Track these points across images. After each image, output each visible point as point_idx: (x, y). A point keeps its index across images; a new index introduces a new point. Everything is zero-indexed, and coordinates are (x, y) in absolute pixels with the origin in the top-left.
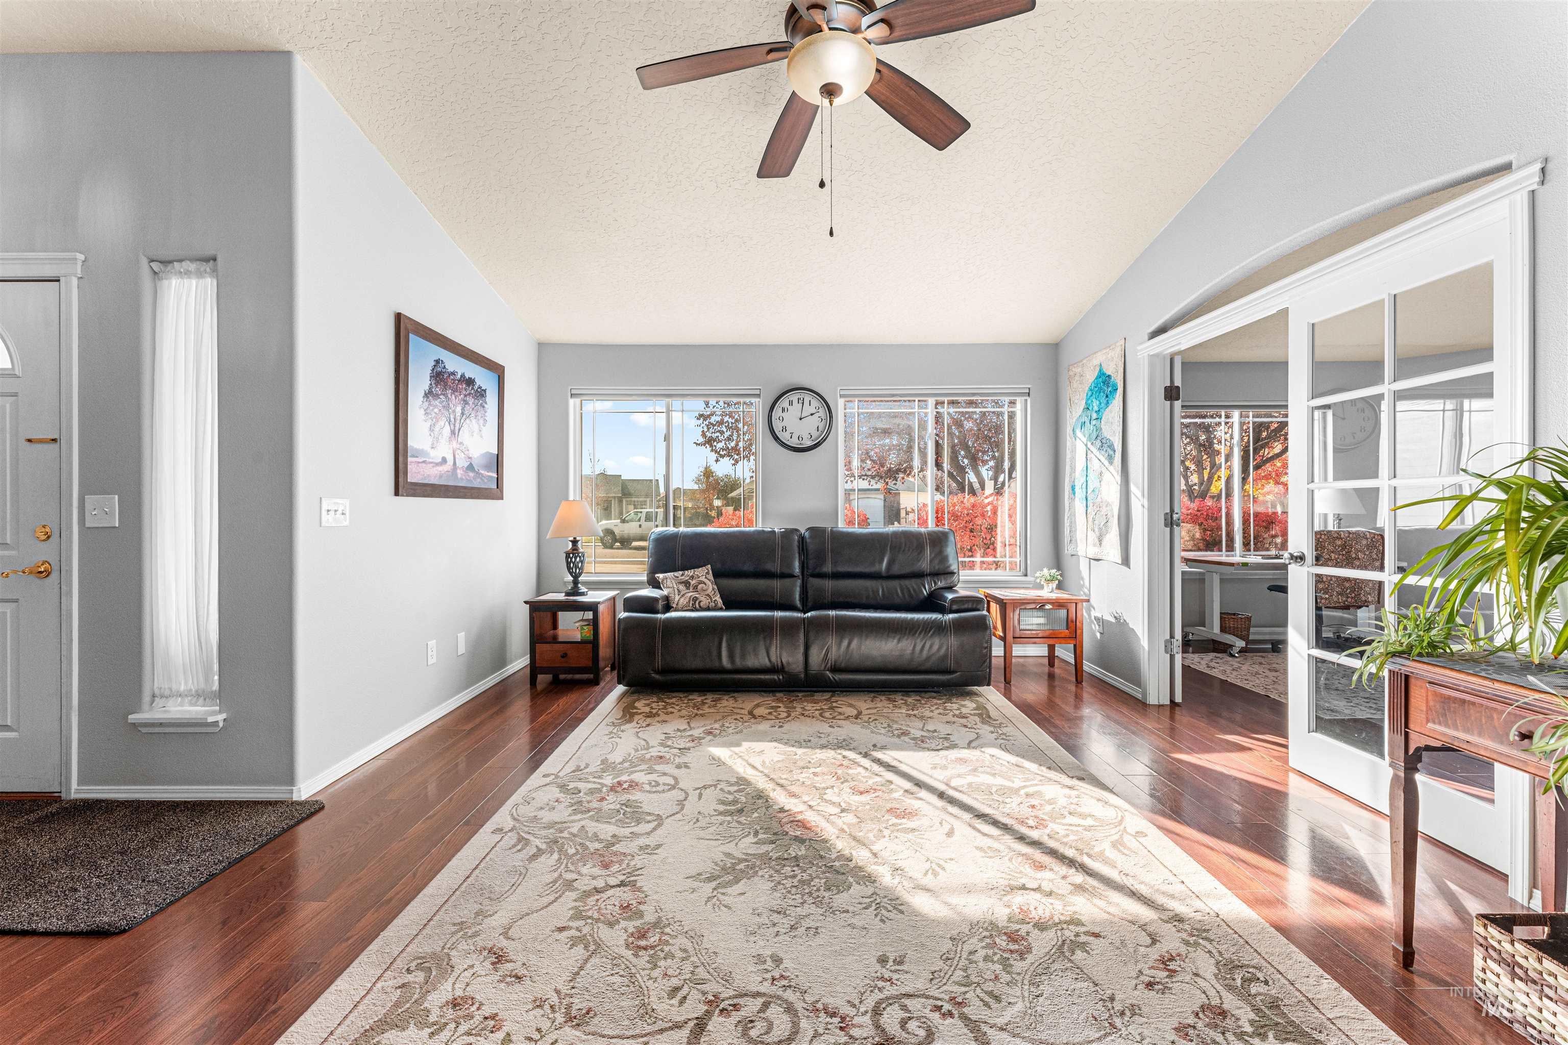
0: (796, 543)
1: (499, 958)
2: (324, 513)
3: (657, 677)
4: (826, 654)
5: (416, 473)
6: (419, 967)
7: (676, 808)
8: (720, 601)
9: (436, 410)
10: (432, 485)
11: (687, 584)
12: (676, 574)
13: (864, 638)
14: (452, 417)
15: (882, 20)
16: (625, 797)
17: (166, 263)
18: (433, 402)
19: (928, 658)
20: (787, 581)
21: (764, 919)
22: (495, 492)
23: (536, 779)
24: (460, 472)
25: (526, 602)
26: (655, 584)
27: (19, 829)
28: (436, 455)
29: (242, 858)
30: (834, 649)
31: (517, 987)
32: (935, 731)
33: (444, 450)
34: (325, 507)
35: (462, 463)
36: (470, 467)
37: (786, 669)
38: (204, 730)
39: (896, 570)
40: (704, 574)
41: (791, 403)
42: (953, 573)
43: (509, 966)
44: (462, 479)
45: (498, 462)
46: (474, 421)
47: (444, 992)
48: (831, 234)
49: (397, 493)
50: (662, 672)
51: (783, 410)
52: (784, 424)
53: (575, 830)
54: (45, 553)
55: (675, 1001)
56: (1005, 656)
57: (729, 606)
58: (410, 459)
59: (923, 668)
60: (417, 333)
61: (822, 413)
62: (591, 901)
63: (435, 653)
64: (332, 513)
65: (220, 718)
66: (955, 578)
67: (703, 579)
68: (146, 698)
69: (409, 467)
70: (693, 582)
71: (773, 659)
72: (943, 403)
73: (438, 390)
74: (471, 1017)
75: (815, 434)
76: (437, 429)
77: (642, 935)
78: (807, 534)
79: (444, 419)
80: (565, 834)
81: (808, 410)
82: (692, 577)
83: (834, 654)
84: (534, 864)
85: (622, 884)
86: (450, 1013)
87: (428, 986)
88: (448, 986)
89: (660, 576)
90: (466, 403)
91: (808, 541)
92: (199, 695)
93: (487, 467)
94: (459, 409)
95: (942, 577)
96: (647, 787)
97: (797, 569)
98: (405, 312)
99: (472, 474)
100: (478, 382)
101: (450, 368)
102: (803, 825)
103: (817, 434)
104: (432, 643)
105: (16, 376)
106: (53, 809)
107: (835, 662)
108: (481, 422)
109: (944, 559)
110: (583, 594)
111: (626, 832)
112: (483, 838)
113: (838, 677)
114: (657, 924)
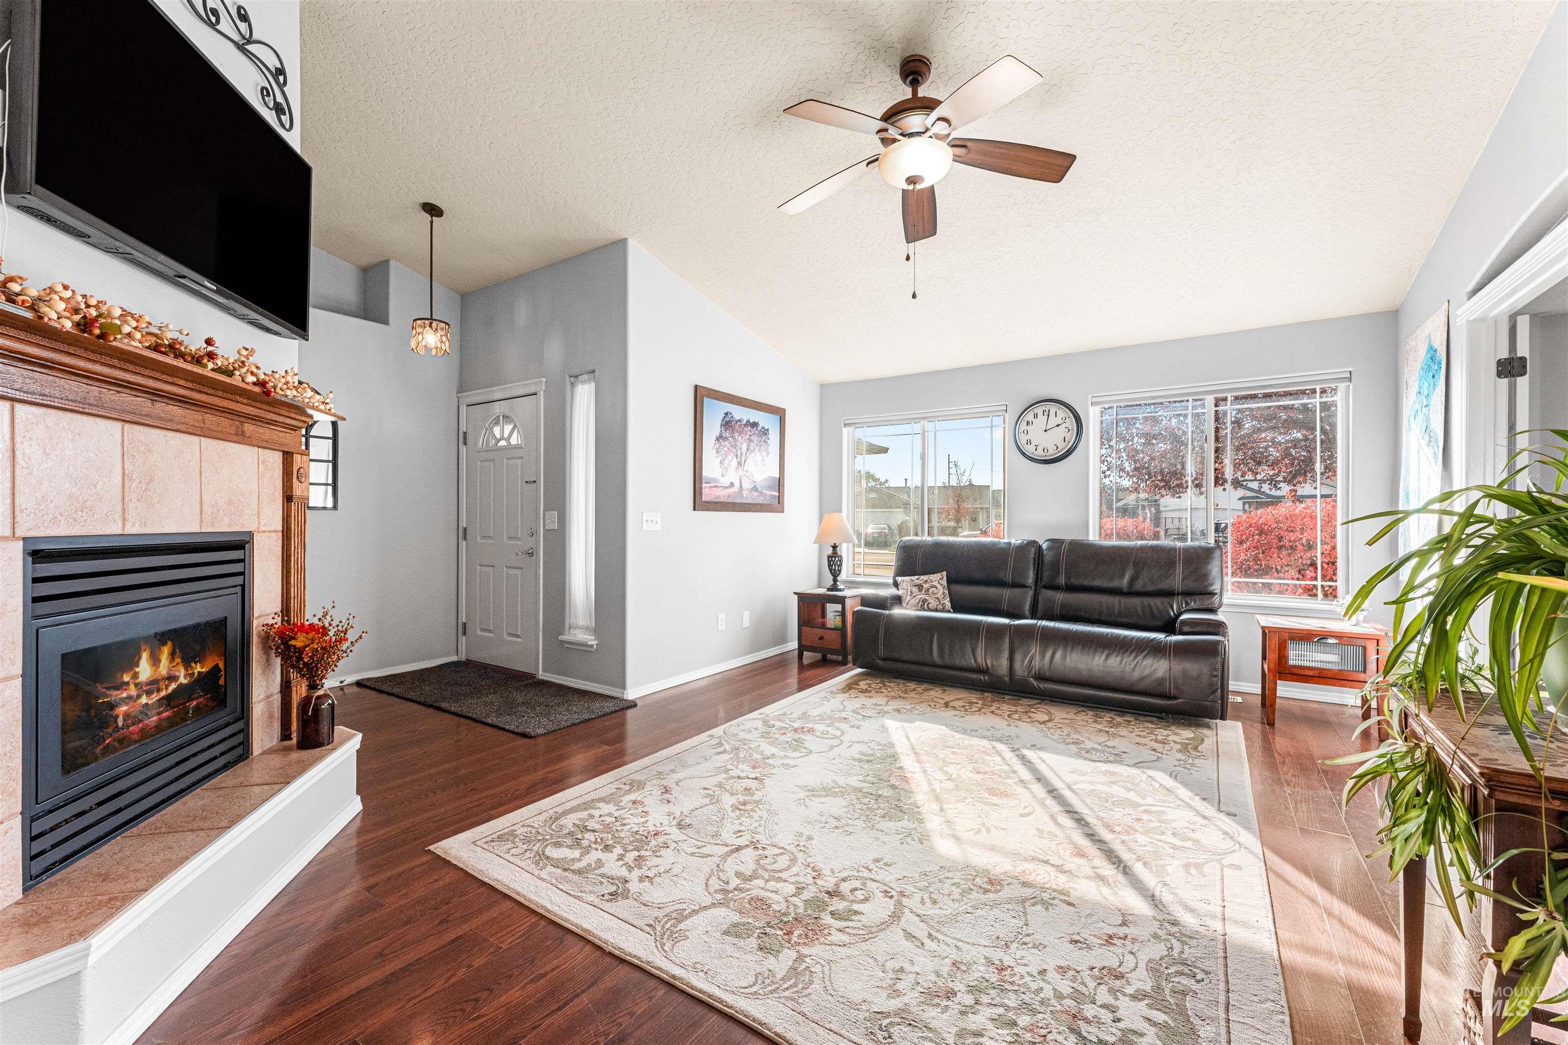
0: (1032, 555)
1: (667, 790)
2: (644, 522)
3: (880, 662)
4: (1030, 661)
5: (708, 494)
6: (630, 784)
7: (826, 749)
8: (948, 605)
9: (725, 449)
10: (722, 503)
11: (920, 587)
12: (912, 578)
13: (1069, 649)
14: (739, 452)
15: (939, 119)
16: (797, 736)
17: (576, 377)
18: (723, 443)
19: (1142, 679)
20: (1018, 591)
21: (823, 819)
22: (776, 505)
23: (755, 714)
24: (745, 493)
25: (795, 593)
26: (896, 585)
27: (517, 688)
28: (725, 481)
29: (589, 720)
30: (1038, 658)
31: (666, 805)
32: (1114, 747)
33: (732, 476)
34: (645, 519)
35: (747, 485)
36: (755, 489)
37: (991, 671)
38: (585, 649)
39: (1139, 586)
40: (938, 581)
41: (1036, 416)
42: (1212, 594)
43: (668, 796)
44: (748, 497)
45: (780, 484)
46: (757, 453)
47: (633, 796)
48: (914, 296)
49: (694, 509)
50: (884, 659)
51: (1028, 423)
52: (1028, 437)
53: (752, 746)
54: (529, 543)
55: (735, 836)
56: (1263, 695)
57: (956, 608)
58: (704, 485)
59: (1136, 688)
60: (709, 397)
61: (1071, 423)
62: (731, 781)
63: (724, 623)
64: (649, 522)
65: (595, 643)
66: (1216, 599)
67: (936, 584)
68: (567, 628)
69: (704, 491)
70: (925, 586)
71: (979, 660)
72: (1225, 399)
73: (727, 434)
74: (637, 809)
75: (1061, 445)
76: (726, 462)
77: (745, 804)
78: (1044, 546)
79: (732, 454)
80: (746, 747)
81: (1053, 421)
82: (926, 581)
83: (1037, 663)
84: (717, 757)
85: (756, 778)
86: (630, 805)
87: (628, 792)
88: (636, 795)
89: (899, 579)
90: (751, 441)
91: (1045, 552)
92: (587, 629)
93: (770, 488)
94: (744, 447)
95: (1198, 597)
96: (819, 734)
97: (1030, 579)
98: (702, 383)
99: (755, 494)
100: (761, 424)
101: (737, 417)
102: (905, 779)
103: (1064, 444)
104: (722, 616)
105: (521, 448)
106: (530, 681)
107: (1039, 670)
108: (764, 454)
109: (1205, 577)
110: (840, 590)
111: (782, 754)
112: (703, 737)
113: (1044, 686)
114: (757, 802)
